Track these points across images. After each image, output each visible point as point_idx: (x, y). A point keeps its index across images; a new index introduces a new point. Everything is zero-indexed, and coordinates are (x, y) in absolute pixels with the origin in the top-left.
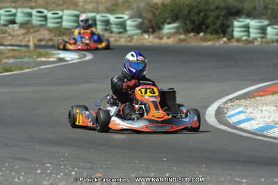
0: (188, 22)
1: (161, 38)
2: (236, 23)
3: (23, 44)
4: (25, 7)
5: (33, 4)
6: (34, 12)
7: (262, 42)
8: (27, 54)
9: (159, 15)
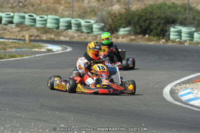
0: (137, 27)
1: (118, 38)
2: (172, 29)
4: (20, 12)
9: (117, 22)
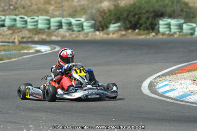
0: (127, 22)
1: (108, 34)
2: (161, 22)
3: (11, 41)
4: (11, 15)
5: (17, 13)
6: (18, 18)
7: (180, 35)
8: (14, 48)
9: (106, 18)
